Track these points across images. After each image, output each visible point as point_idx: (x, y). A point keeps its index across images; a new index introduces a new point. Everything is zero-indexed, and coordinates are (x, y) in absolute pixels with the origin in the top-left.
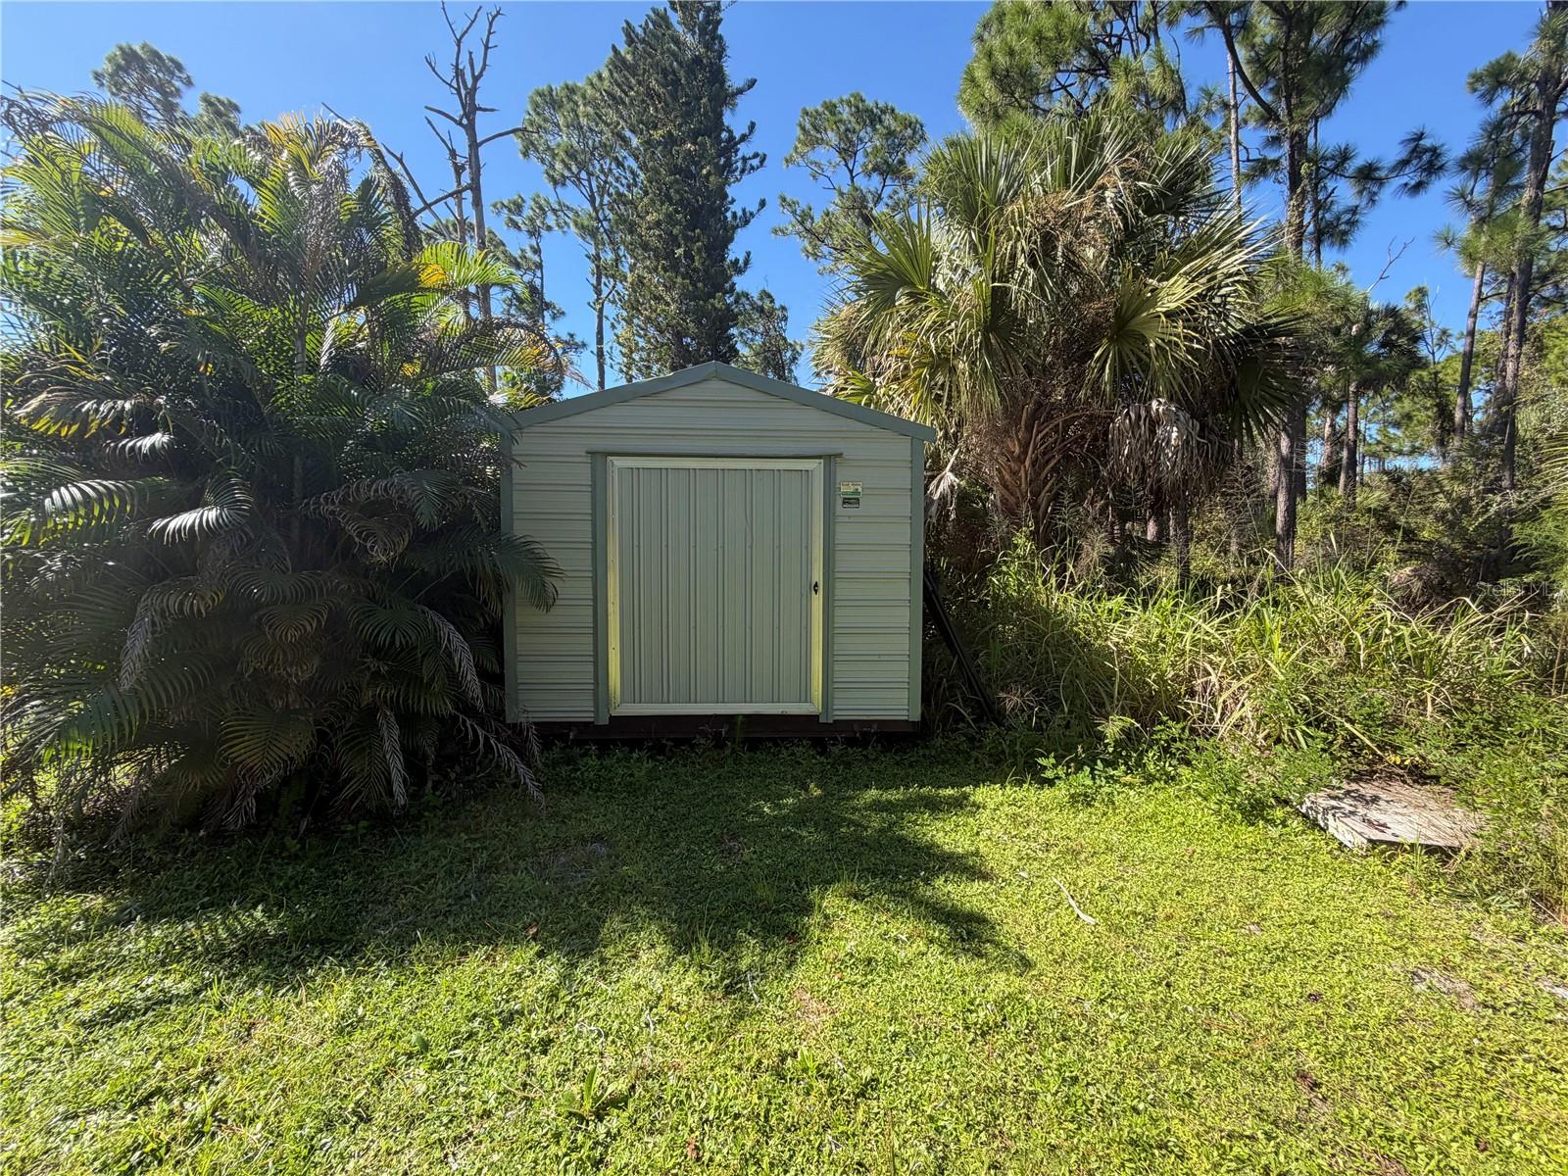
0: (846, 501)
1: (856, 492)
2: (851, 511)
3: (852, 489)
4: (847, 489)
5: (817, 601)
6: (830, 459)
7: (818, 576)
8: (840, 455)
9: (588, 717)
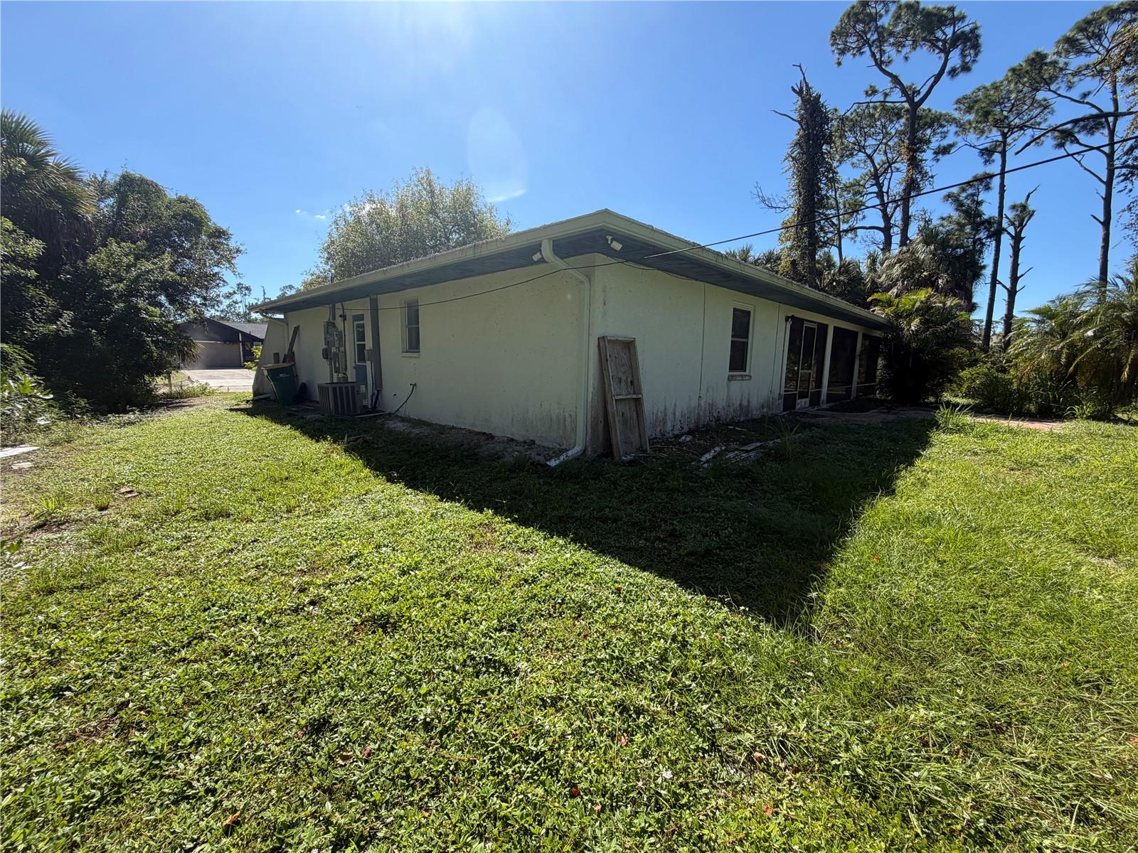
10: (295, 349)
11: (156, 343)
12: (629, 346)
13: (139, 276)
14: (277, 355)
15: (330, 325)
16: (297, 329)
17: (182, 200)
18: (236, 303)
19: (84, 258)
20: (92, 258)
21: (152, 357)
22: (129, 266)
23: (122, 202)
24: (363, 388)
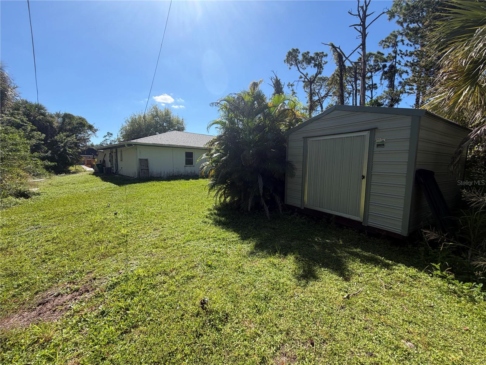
0: (378, 145)
1: (383, 141)
2: (380, 149)
3: (381, 140)
4: (378, 141)
5: (364, 181)
6: (373, 131)
7: (365, 173)
8: (376, 128)
9: (299, 206)
10: (105, 159)
11: (70, 158)
12: (147, 160)
13: (67, 142)
14: (101, 161)
15: (110, 154)
16: (105, 154)
17: (80, 118)
18: (107, 140)
19: (54, 137)
20: (56, 137)
21: (69, 161)
22: (65, 139)
23: (64, 120)
24: (113, 168)
